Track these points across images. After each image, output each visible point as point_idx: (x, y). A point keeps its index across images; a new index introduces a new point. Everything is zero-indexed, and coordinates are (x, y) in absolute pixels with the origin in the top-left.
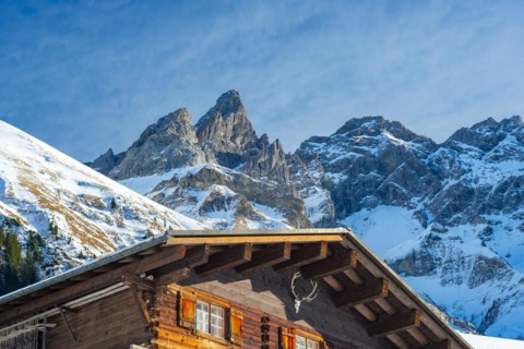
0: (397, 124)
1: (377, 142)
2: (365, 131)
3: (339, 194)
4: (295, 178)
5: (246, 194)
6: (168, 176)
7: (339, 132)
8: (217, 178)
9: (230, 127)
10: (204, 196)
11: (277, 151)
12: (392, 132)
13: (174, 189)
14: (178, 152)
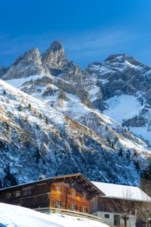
0: (132, 58)
1: (123, 66)
2: (117, 60)
3: (105, 89)
4: (85, 81)
5: (63, 88)
6: (28, 79)
7: (106, 60)
8: (50, 81)
9: (57, 57)
10: (44, 89)
11: (77, 69)
12: (129, 62)
13: (31, 86)
14: (33, 68)
